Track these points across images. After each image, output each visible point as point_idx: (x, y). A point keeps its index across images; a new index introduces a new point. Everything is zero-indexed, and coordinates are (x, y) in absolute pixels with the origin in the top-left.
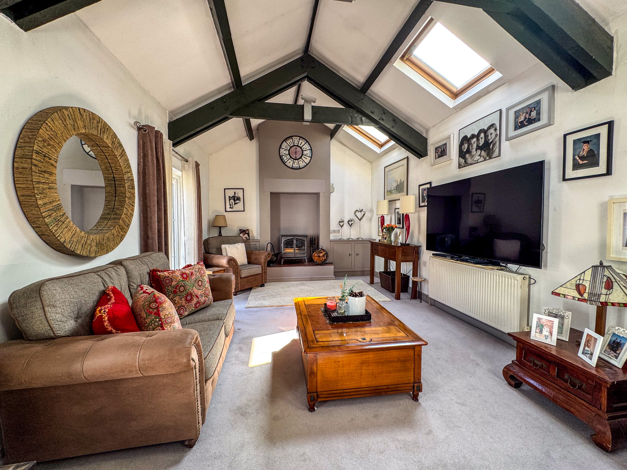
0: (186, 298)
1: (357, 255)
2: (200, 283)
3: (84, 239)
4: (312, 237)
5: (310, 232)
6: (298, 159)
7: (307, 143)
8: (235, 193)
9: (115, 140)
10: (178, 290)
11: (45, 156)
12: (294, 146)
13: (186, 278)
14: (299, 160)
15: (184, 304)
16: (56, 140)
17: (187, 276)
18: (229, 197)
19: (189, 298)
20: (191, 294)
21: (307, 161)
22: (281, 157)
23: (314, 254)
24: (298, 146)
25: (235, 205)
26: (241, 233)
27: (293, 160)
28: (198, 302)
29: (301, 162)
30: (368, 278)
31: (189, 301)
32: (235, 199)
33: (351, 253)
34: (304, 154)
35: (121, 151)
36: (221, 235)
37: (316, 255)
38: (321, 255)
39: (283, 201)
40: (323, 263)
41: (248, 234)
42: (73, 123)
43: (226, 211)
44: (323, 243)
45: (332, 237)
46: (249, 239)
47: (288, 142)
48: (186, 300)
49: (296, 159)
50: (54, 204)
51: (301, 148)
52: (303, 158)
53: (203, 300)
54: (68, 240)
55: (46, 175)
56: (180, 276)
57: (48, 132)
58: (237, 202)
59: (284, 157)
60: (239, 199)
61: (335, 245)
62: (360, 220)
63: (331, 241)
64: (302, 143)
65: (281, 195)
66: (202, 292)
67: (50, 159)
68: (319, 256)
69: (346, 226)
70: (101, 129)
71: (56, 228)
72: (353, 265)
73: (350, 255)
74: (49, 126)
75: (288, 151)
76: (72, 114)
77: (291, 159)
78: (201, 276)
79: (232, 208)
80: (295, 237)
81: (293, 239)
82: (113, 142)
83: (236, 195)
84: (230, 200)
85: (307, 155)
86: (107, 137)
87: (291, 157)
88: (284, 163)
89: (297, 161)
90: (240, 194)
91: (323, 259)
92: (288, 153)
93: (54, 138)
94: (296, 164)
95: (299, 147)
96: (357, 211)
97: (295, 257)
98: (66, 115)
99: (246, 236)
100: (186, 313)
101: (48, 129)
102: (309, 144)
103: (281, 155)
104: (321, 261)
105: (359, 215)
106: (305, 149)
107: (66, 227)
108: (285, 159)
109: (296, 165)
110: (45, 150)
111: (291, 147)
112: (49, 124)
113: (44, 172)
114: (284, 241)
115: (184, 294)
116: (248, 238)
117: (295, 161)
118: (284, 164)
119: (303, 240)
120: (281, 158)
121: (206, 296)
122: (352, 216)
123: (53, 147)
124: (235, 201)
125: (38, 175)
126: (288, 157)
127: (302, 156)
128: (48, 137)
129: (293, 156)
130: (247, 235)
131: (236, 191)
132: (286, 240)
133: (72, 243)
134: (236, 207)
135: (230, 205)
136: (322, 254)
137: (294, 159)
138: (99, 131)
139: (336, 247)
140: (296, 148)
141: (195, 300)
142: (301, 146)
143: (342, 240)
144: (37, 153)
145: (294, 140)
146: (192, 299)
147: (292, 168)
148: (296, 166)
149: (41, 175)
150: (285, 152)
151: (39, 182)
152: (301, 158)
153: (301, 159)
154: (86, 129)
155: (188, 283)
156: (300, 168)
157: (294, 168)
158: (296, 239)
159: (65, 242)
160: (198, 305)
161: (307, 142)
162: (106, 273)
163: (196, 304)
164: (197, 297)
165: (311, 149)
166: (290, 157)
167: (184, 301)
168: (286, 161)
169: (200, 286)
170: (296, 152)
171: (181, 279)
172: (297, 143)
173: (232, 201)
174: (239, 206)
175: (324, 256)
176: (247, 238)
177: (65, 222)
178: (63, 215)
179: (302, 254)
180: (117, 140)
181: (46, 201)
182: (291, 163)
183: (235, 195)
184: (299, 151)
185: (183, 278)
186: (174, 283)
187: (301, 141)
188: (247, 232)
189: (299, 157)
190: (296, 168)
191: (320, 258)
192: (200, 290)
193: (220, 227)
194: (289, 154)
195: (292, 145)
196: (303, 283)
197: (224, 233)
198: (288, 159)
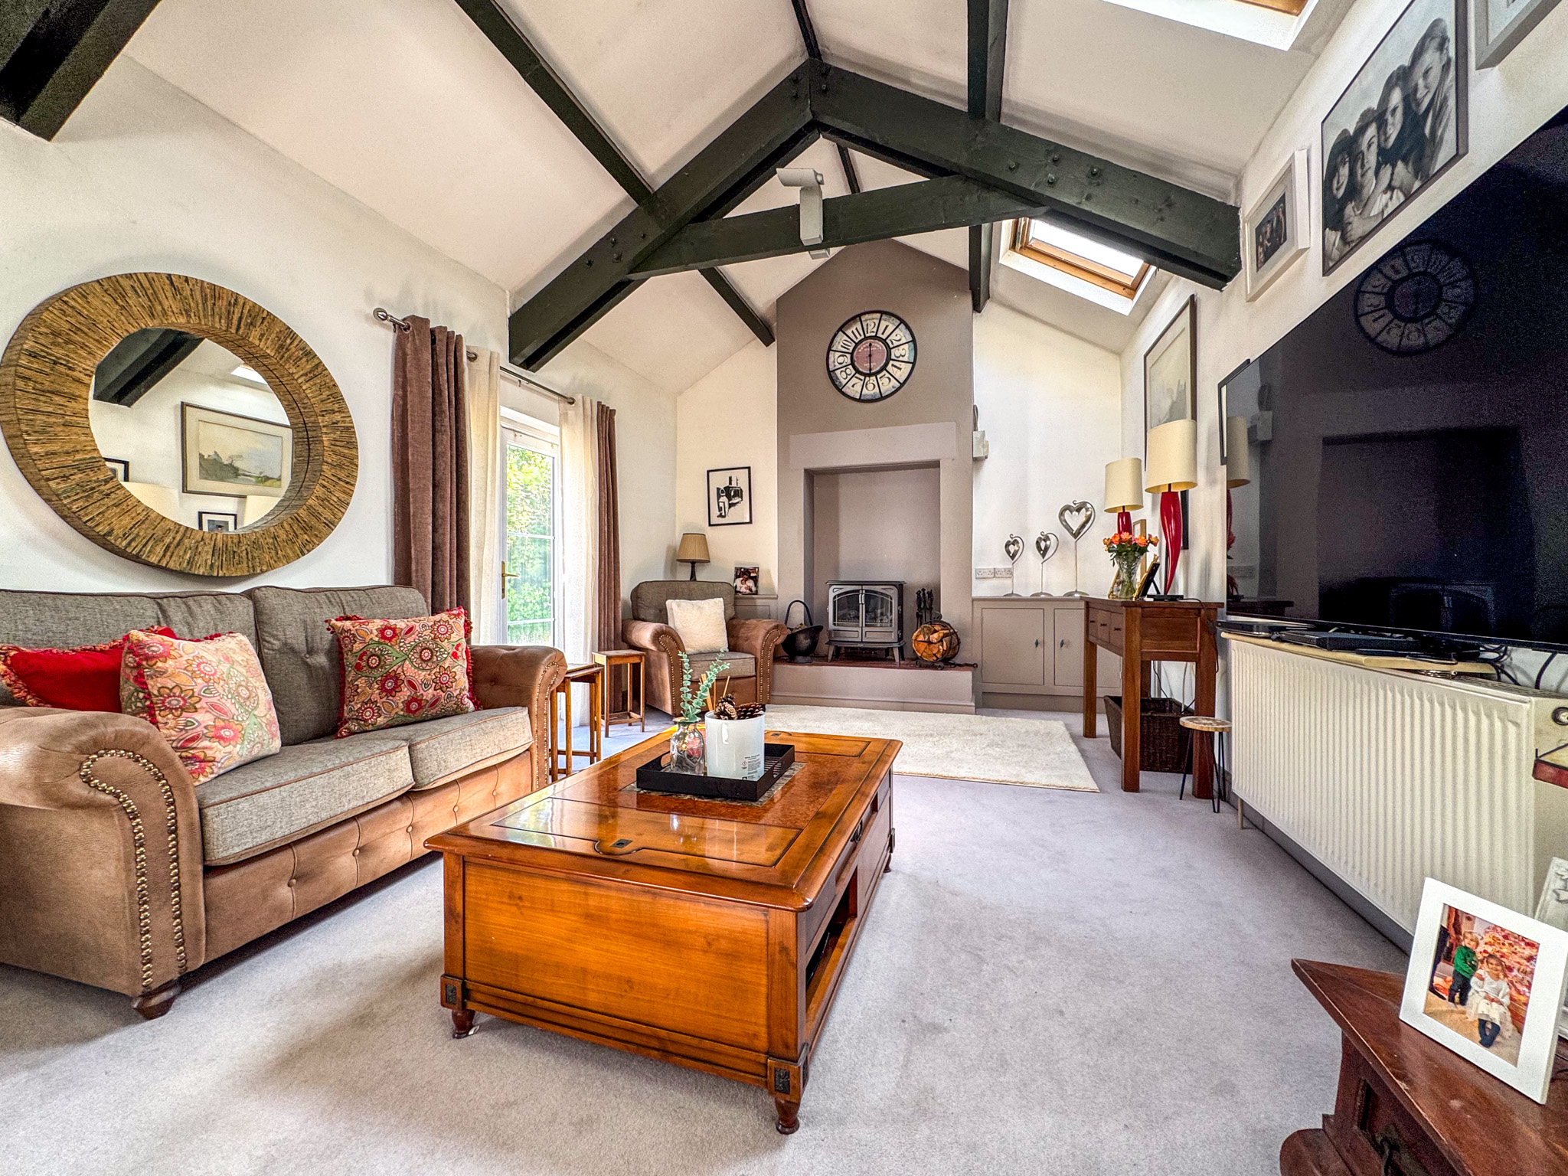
0: (383, 686)
1: (1062, 644)
2: (426, 655)
3: (172, 534)
4: (923, 590)
5: (917, 577)
6: (876, 374)
7: (902, 326)
8: (730, 478)
9: (288, 341)
10: (364, 664)
11: (55, 363)
12: (866, 338)
13: (390, 639)
14: (879, 376)
15: (375, 697)
16: (91, 334)
17: (395, 635)
18: (718, 489)
19: (389, 685)
20: (396, 678)
21: (902, 375)
22: (831, 374)
23: (915, 634)
24: (876, 337)
25: (730, 507)
26: (737, 577)
27: (863, 378)
28: (413, 699)
29: (886, 380)
30: (1078, 721)
31: (390, 693)
32: (731, 493)
33: (1040, 640)
34: (893, 357)
35: (309, 367)
36: (695, 580)
37: (921, 638)
38: (935, 637)
39: (848, 491)
40: (947, 661)
41: (755, 579)
42: (144, 300)
43: (710, 525)
44: (950, 609)
45: (982, 589)
46: (757, 591)
47: (849, 332)
48: (383, 688)
49: (870, 375)
50: (78, 457)
51: (884, 341)
52: (889, 368)
53: (430, 696)
54: (117, 532)
55: (56, 399)
56: (375, 632)
57: (68, 319)
58: (734, 501)
59: (838, 372)
60: (738, 493)
61: (987, 614)
62: (1076, 535)
63: (974, 600)
64: (887, 327)
65: (842, 478)
66: (428, 677)
67: (70, 368)
68: (929, 642)
69: (1030, 556)
70: (240, 318)
71: (81, 503)
72: (1049, 678)
73: (1037, 644)
74: (73, 307)
75: (849, 356)
76: (146, 284)
77: (857, 375)
78: (435, 638)
79: (724, 517)
80: (864, 587)
81: (858, 591)
82: (281, 346)
83: (734, 484)
84: (719, 497)
85: (901, 359)
86: (262, 335)
87: (857, 371)
88: (839, 389)
89: (874, 378)
90: (741, 480)
91: (939, 650)
92: (849, 362)
93: (86, 330)
94: (870, 386)
95: (880, 339)
96: (1067, 508)
97: (862, 642)
98: (128, 289)
99: (750, 583)
100: (381, 721)
101: (69, 311)
102: (908, 327)
103: (831, 368)
104: (935, 655)
105: (1075, 520)
106: (896, 343)
107: (117, 505)
108: (841, 377)
109: (870, 391)
110: (58, 352)
111: (857, 344)
112: (72, 303)
113: (53, 393)
114: (835, 598)
115: (378, 674)
116: (754, 589)
117: (867, 379)
118: (840, 391)
119: (887, 596)
120: (831, 377)
121: (441, 688)
122: (1053, 526)
123: (83, 346)
124: (729, 498)
125: (34, 396)
126: (851, 370)
127: (886, 364)
128: (68, 326)
129: (862, 366)
130: (751, 581)
131: (734, 474)
132: (839, 595)
133: (133, 540)
134: (733, 515)
135: (720, 509)
136: (936, 635)
137: (865, 375)
138: (235, 322)
139: (992, 618)
140: (870, 345)
141: (406, 692)
142: (884, 337)
143: (1013, 597)
144: (33, 355)
145: (864, 324)
146: (396, 688)
147: (860, 400)
148: (872, 392)
149: (42, 398)
150: (841, 360)
151: (34, 411)
152: (884, 368)
153: (885, 372)
154: (189, 316)
155: (393, 653)
156: (882, 398)
157: (867, 397)
158: (866, 591)
159: (110, 533)
160: (414, 706)
161: (902, 321)
162: (185, 603)
163: (407, 704)
164: (411, 684)
165: (914, 341)
166: (854, 372)
167: (378, 691)
168: (844, 382)
169: (424, 661)
170: (870, 356)
171: (377, 639)
172: (875, 330)
173: (724, 499)
174: (740, 512)
175: (941, 641)
176: (750, 590)
177: (113, 496)
178: (106, 482)
179: (881, 634)
180: (296, 343)
181: (51, 448)
182: (858, 388)
183: (730, 483)
184: (878, 351)
185: (383, 637)
186: (357, 647)
187: (883, 324)
188: (752, 575)
189: (878, 368)
190: (870, 398)
191: (932, 646)
192: (424, 669)
193: (693, 563)
194: (852, 364)
195: (860, 338)
196: (870, 714)
197: (701, 576)
198: (849, 377)
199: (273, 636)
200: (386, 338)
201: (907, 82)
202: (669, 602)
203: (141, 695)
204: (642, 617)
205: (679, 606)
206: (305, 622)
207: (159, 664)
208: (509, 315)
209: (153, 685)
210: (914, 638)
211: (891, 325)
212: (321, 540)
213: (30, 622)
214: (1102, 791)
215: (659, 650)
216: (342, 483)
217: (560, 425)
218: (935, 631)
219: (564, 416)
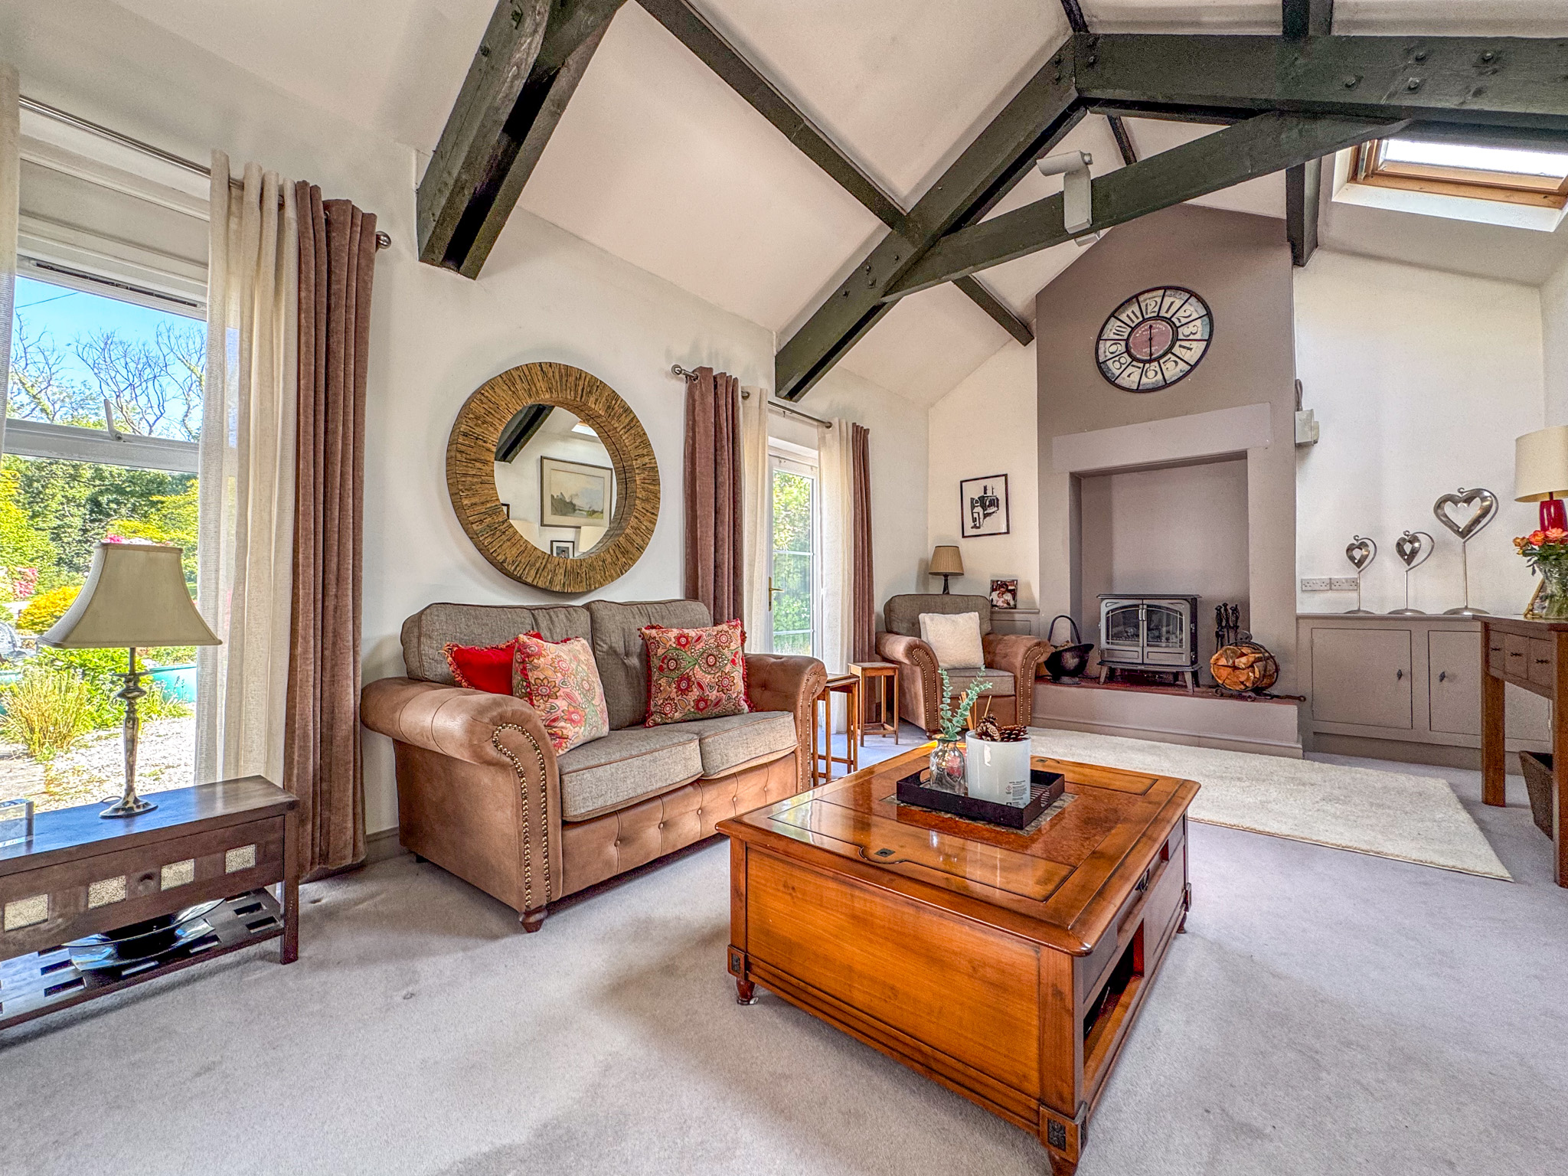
0: (679, 685)
1: (1442, 677)
2: (711, 660)
3: (540, 561)
4: (1225, 605)
5: (1217, 589)
6: (1158, 359)
7: (1193, 300)
8: (985, 488)
9: (614, 402)
10: (665, 666)
11: (477, 439)
12: (1144, 320)
13: (684, 646)
14: (1161, 361)
15: (673, 695)
16: (496, 415)
17: (688, 642)
18: (972, 499)
19: (684, 685)
20: (689, 679)
21: (1192, 356)
22: (1101, 367)
23: (1214, 657)
24: (1158, 317)
25: (985, 517)
26: (993, 590)
27: (1141, 365)
28: (701, 699)
29: (1170, 365)
30: (1473, 783)
31: (684, 692)
32: (986, 503)
33: (1406, 669)
34: (1181, 336)
35: (627, 421)
36: (948, 593)
37: (1223, 661)
38: (1242, 662)
39: (1122, 494)
40: (1260, 691)
41: (1014, 593)
42: (526, 387)
43: (964, 537)
44: (1263, 626)
45: (1308, 605)
46: (1015, 605)
47: (1123, 317)
48: (678, 688)
49: (1150, 361)
50: (488, 505)
51: (1169, 321)
52: (1176, 350)
53: (714, 697)
54: (510, 560)
55: (477, 464)
56: (673, 640)
57: (484, 406)
58: (989, 511)
59: (1109, 363)
60: (994, 502)
61: (1319, 637)
62: (1465, 533)
63: (1298, 618)
64: (1172, 303)
65: (1114, 477)
66: (713, 680)
67: (485, 442)
68: (1235, 668)
69: (1387, 565)
70: (583, 389)
71: (489, 540)
72: (1421, 721)
73: (1400, 675)
74: (487, 397)
75: (1123, 343)
76: (527, 373)
77: (1134, 363)
78: (718, 646)
79: (979, 528)
80: (1145, 602)
81: (1138, 606)
82: (609, 407)
83: (989, 493)
84: (973, 507)
85: (1192, 337)
86: (597, 400)
87: (1134, 359)
88: (1112, 381)
89: (1156, 363)
90: (997, 489)
91: (1248, 679)
92: (1124, 350)
93: (493, 412)
94: (1151, 374)
95: (1164, 319)
96: (1449, 498)
97: (1143, 664)
98: (517, 377)
99: (1008, 597)
100: (677, 715)
101: (485, 400)
102: (1200, 299)
103: (1101, 359)
104: (1242, 683)
105: (1463, 516)
106: (1184, 321)
107: (508, 540)
108: (1114, 368)
109: (1152, 378)
110: (478, 430)
111: (1133, 329)
112: (486, 394)
113: (475, 460)
114: (1108, 613)
115: (675, 675)
116: (1012, 603)
117: (1147, 365)
118: (1113, 383)
119: (1176, 611)
121: (722, 691)
122: (1424, 522)
123: (492, 424)
124: (984, 507)
125: (465, 464)
126: (1126, 359)
127: (1172, 346)
128: (484, 411)
129: (1141, 353)
130: (1009, 594)
131: (988, 482)
132: (1112, 611)
133: (518, 565)
134: (988, 525)
135: (974, 520)
136: (1244, 660)
137: (1144, 362)
138: (580, 392)
139: (1326, 641)
140: (1151, 327)
141: (695, 693)
142: (1168, 316)
143: (1361, 614)
144: (465, 435)
145: (1143, 305)
146: (688, 689)
147: (1138, 391)
148: (1154, 380)
149: (470, 465)
150: (1113, 349)
151: (465, 475)
152: (1169, 351)
153: (1170, 355)
154: (551, 392)
155: (687, 657)
156: (1166, 385)
157: (1148, 387)
158: (1148, 606)
159: (504, 561)
160: (702, 705)
161: (1192, 294)
162: (548, 613)
163: (697, 702)
164: (699, 685)
165: (1209, 314)
166: (1129, 360)
167: (675, 690)
168: (1117, 373)
169: (710, 666)
170: (1151, 339)
171: (674, 645)
172: (1157, 309)
173: (979, 509)
174: (997, 521)
175: (1252, 666)
176: (1008, 604)
177: (507, 533)
178: (503, 522)
179: (1170, 655)
180: (619, 402)
181: (474, 500)
182: (1135, 377)
183: (985, 493)
184: (1161, 333)
185: (679, 644)
186: (660, 651)
187: (1167, 301)
188: (1010, 588)
189: (1161, 352)
190: (1151, 387)
191: (1237, 672)
192: (709, 673)
193: (946, 576)
194: (1128, 351)
195: (1137, 321)
196: (1154, 747)
197: (955, 589)
198: (1124, 367)
199: (602, 640)
200: (681, 387)
201: (1198, 24)
202: (922, 616)
203: (525, 684)
204: (895, 630)
205: (932, 620)
206: (624, 629)
207: (536, 661)
208: (775, 353)
209: (532, 676)
210: (1212, 661)
211: (1177, 301)
212: (634, 561)
213: (463, 626)
214: (1517, 880)
215: (913, 664)
216: (648, 514)
217: (819, 449)
218: (1243, 655)
219: (822, 439)
